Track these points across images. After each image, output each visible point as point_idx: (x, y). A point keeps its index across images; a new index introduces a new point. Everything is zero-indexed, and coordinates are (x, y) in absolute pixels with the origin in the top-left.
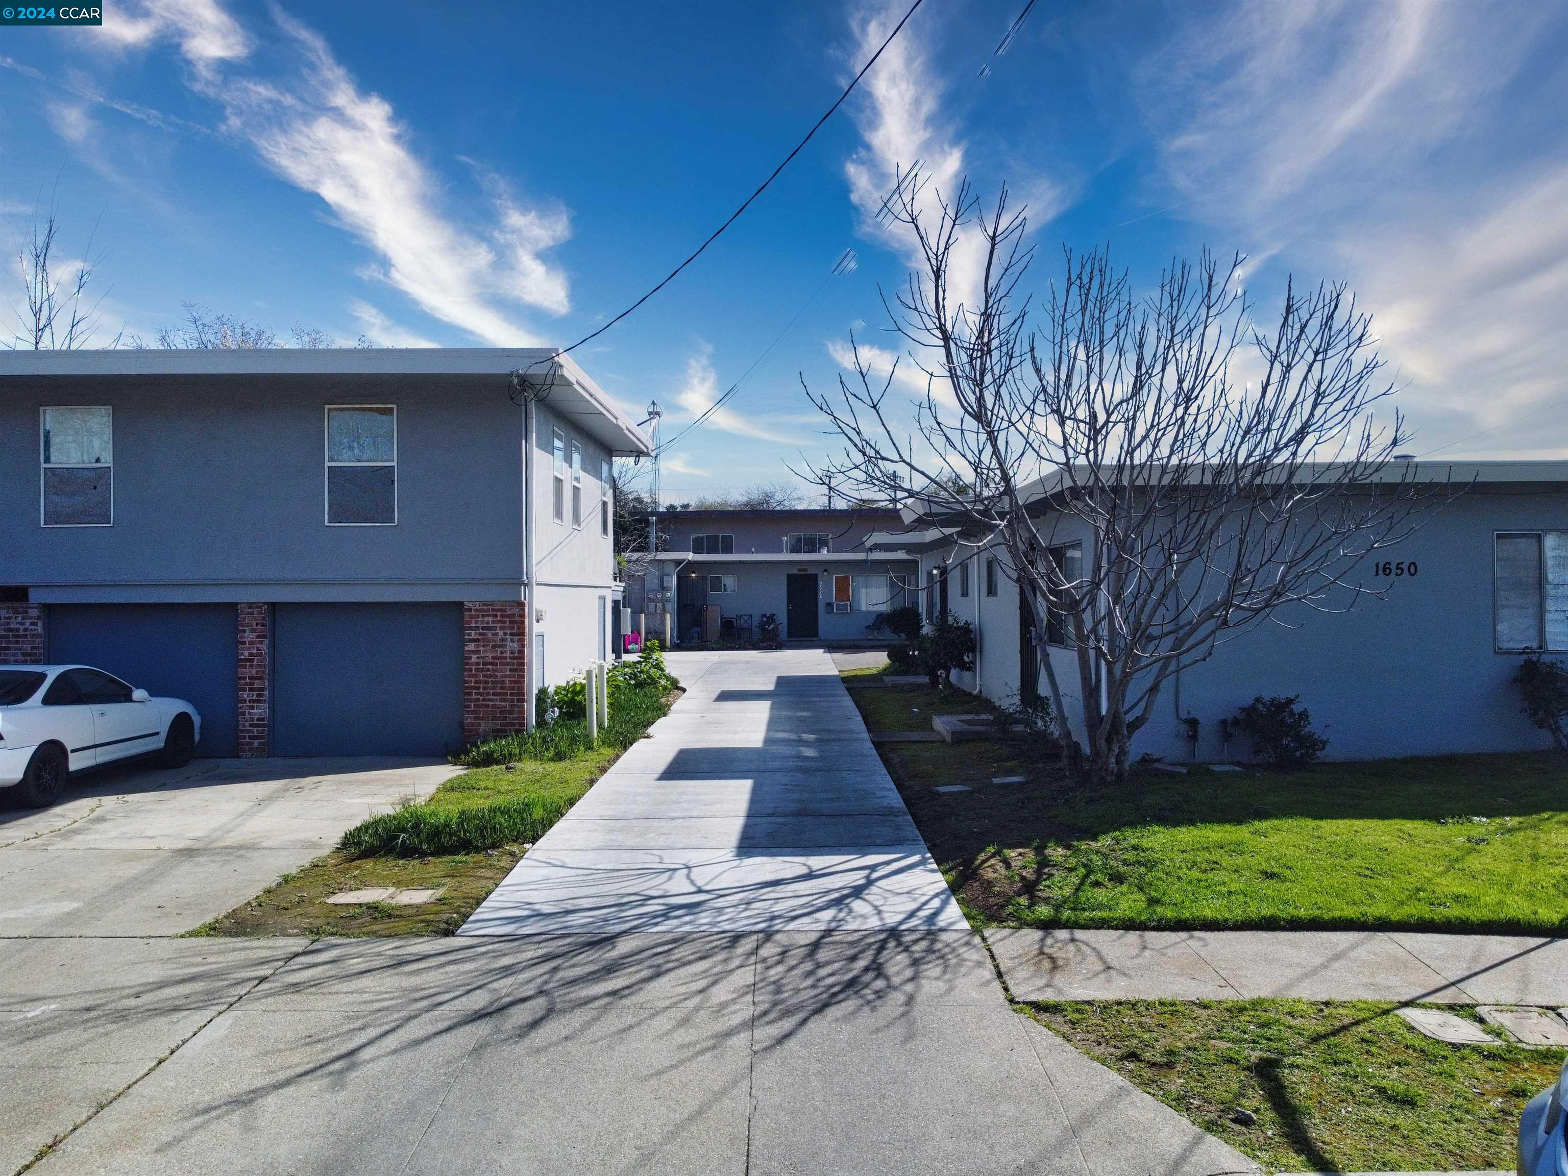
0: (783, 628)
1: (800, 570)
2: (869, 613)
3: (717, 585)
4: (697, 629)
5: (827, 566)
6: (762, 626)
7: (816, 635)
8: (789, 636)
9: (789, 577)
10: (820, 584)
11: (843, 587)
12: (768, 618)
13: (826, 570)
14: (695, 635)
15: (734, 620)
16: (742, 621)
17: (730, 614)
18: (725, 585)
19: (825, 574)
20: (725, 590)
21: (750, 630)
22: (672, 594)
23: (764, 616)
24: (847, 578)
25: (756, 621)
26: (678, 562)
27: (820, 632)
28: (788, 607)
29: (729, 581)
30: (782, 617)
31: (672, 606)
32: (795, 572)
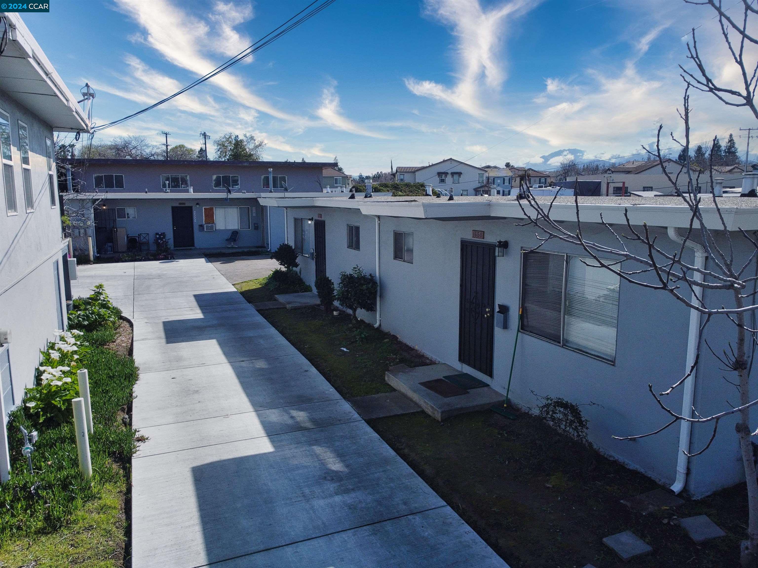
0: (171, 243)
1: (180, 204)
2: (226, 231)
3: (122, 214)
4: (110, 244)
5: (198, 202)
6: (156, 241)
7: (193, 245)
8: (175, 247)
9: (174, 208)
10: (195, 213)
11: (210, 215)
12: (160, 235)
13: (197, 204)
14: (110, 248)
15: (137, 238)
16: (142, 238)
17: (133, 233)
18: (128, 214)
19: (198, 206)
20: (128, 217)
21: (147, 243)
22: (91, 223)
23: (157, 234)
24: (212, 209)
25: (151, 239)
26: (94, 201)
27: (196, 245)
28: (173, 227)
29: (131, 211)
30: (170, 235)
31: (91, 231)
32: (177, 205)
